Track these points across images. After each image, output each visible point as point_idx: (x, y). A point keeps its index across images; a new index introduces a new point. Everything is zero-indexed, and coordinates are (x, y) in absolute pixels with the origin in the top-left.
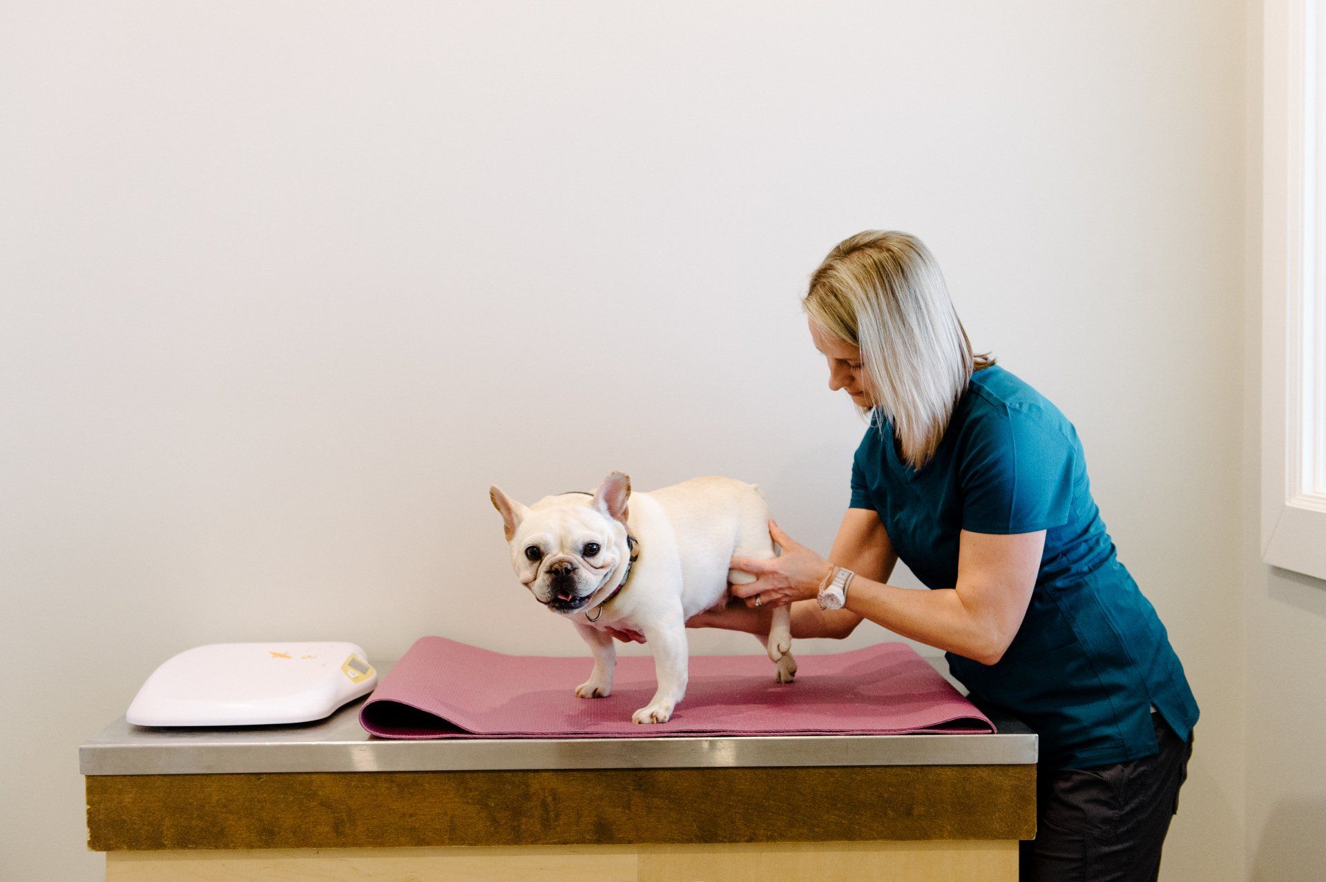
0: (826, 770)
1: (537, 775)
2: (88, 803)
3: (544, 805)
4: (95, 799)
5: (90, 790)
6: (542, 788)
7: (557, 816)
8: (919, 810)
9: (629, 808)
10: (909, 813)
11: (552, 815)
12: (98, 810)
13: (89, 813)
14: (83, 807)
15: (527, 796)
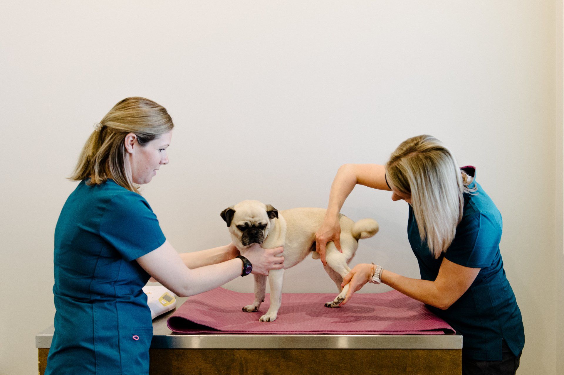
0: (367, 350)
1: (238, 351)
2: (39, 360)
3: (241, 364)
4: (42, 359)
5: (40, 355)
6: (240, 357)
7: (247, 370)
8: (409, 369)
9: (279, 367)
10: (404, 370)
11: (245, 369)
12: (44, 364)
13: (40, 365)
14: (37, 362)
15: (233, 360)
